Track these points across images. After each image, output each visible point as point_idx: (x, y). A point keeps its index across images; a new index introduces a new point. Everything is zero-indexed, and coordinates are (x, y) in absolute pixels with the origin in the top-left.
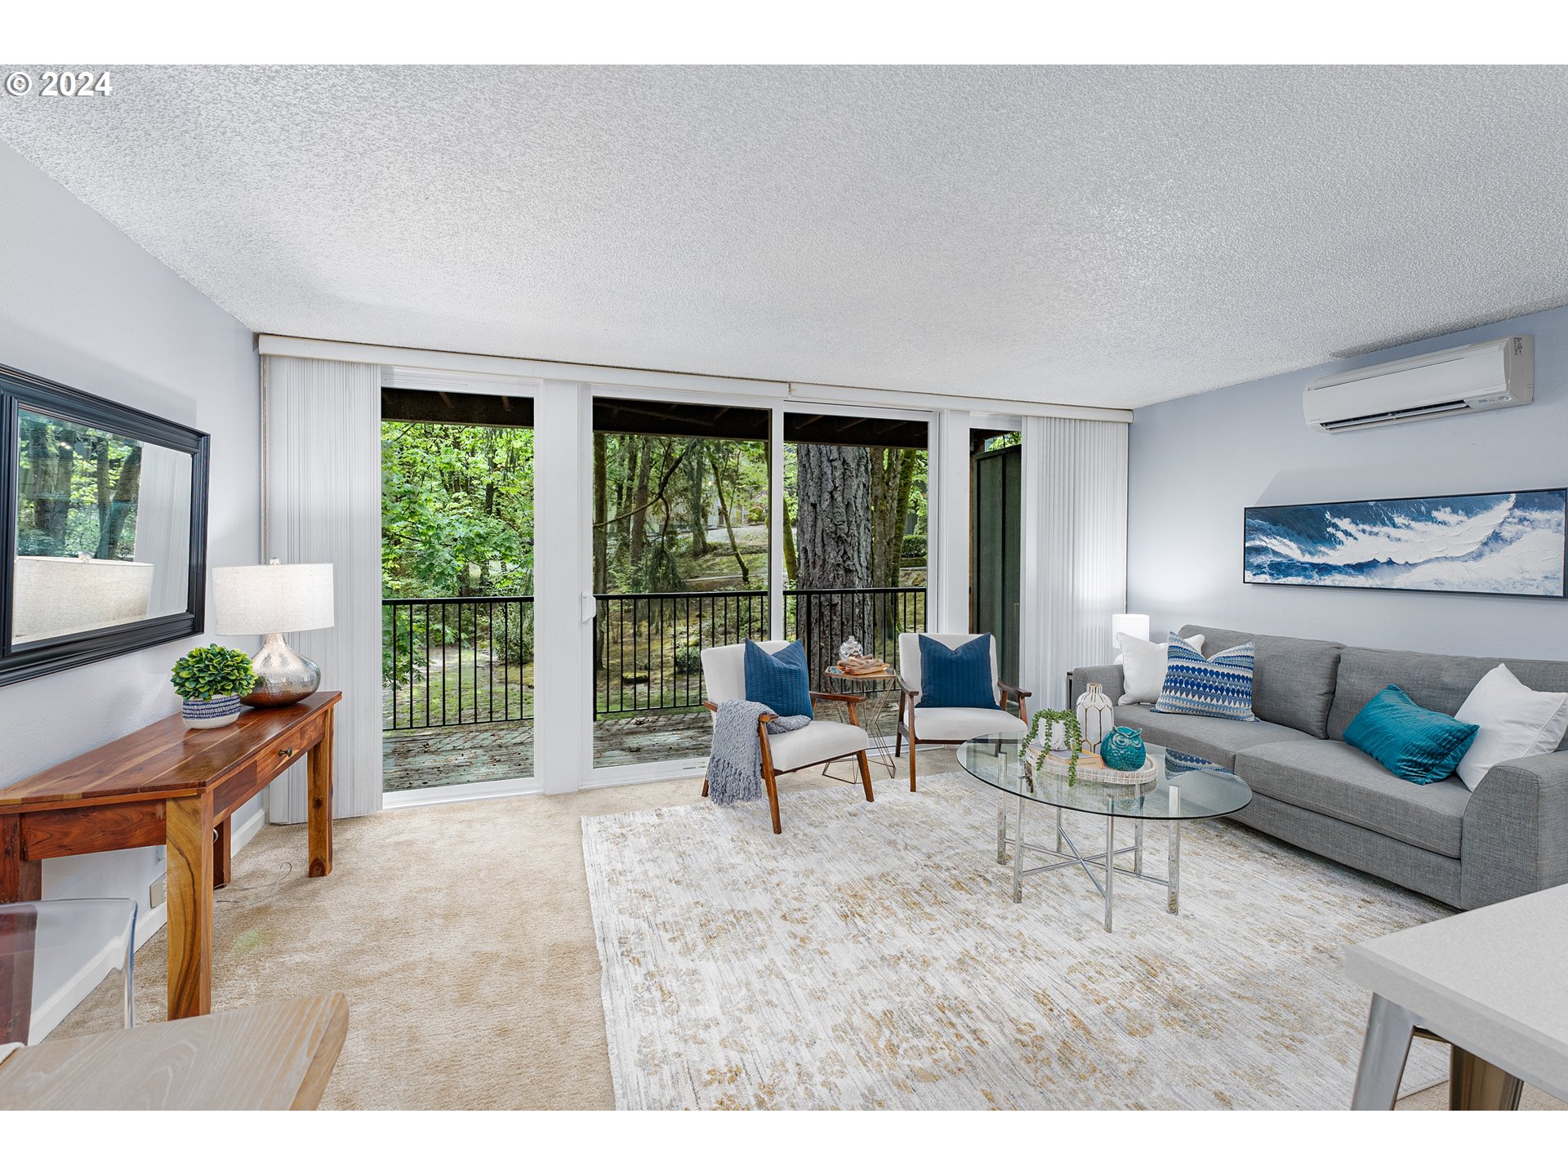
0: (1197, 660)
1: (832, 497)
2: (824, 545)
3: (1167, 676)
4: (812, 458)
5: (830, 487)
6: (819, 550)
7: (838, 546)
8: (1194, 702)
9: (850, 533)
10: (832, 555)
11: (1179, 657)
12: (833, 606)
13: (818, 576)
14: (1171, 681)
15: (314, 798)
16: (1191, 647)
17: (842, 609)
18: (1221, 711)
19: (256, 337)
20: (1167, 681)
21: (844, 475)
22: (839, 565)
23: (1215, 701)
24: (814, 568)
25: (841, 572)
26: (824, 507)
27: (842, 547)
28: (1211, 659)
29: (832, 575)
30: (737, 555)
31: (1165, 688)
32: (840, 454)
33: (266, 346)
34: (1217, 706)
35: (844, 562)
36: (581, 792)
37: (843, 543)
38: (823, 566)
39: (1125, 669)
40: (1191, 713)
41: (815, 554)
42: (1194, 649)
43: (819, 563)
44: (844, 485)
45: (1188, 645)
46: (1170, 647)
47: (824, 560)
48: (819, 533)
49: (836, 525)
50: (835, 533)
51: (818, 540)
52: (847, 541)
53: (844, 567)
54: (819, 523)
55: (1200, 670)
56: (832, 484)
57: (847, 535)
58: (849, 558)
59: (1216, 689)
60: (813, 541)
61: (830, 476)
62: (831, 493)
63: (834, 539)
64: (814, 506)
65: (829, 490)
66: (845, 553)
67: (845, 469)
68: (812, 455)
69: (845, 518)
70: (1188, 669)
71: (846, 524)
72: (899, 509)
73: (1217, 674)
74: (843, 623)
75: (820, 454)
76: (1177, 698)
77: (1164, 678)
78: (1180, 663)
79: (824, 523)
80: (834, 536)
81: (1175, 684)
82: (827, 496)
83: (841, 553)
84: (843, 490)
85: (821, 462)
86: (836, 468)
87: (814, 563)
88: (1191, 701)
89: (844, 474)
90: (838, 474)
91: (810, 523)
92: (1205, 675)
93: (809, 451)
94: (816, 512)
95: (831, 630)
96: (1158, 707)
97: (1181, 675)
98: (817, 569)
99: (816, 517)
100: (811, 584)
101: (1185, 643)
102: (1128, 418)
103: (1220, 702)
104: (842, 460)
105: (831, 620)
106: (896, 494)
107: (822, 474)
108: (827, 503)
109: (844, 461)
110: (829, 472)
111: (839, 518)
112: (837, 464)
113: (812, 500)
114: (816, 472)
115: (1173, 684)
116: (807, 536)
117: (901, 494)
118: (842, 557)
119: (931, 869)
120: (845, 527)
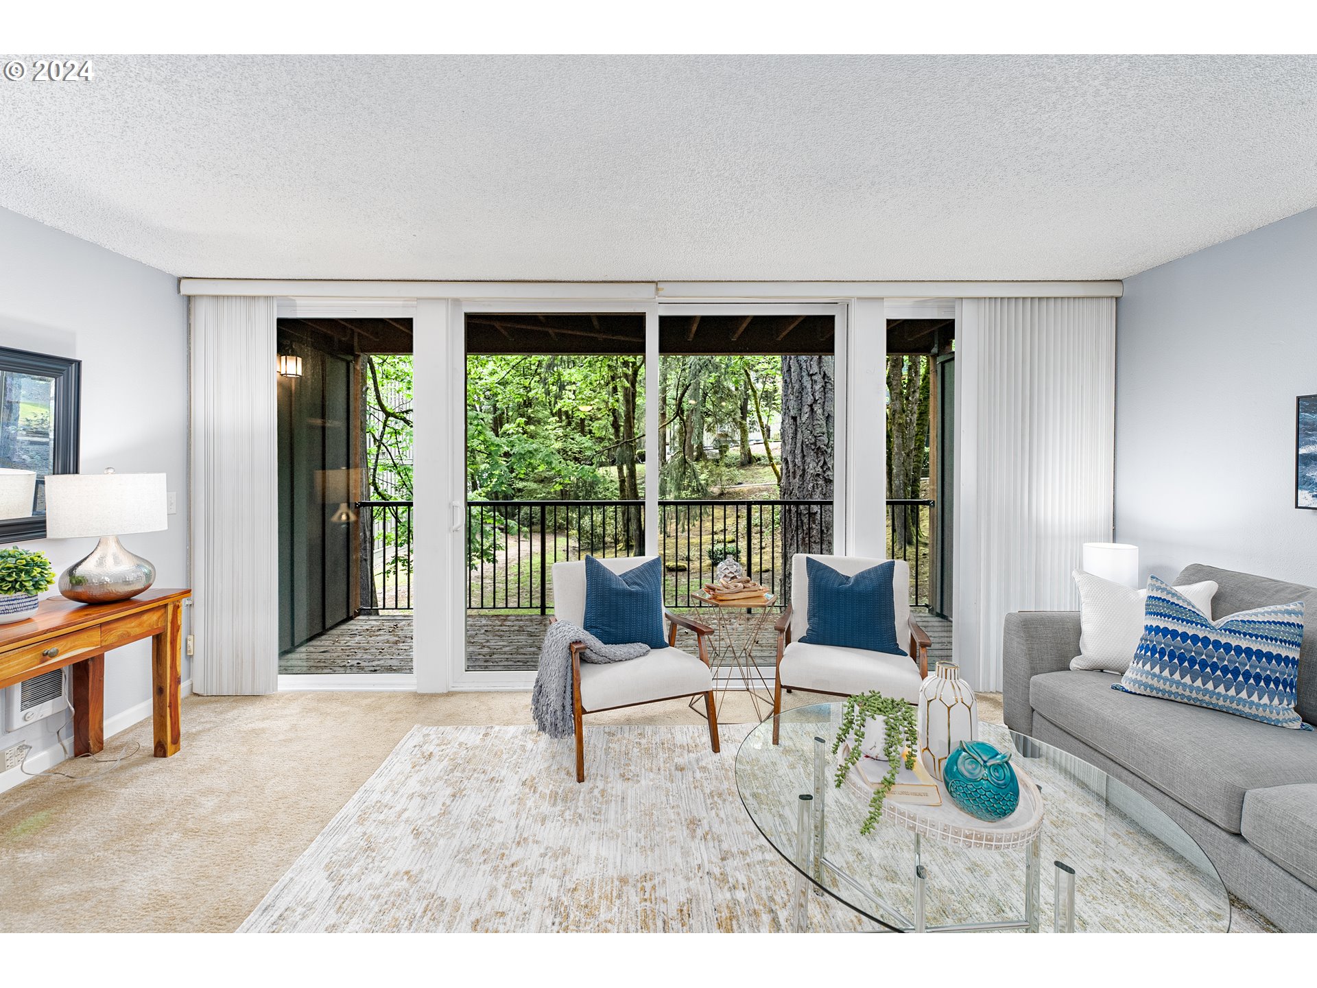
0: (1192, 622)
1: (812, 410)
2: (804, 456)
3: (1141, 640)
4: (793, 374)
5: (810, 400)
6: (798, 461)
7: (818, 457)
8: (1185, 685)
9: (830, 445)
10: (811, 465)
11: (1161, 615)
12: (811, 515)
13: (798, 485)
14: (1147, 647)
15: (157, 685)
16: (1185, 600)
17: (821, 518)
18: (1234, 705)
19: (179, 280)
20: (1141, 647)
21: (824, 389)
22: (818, 475)
23: (1221, 689)
24: (794, 478)
25: (821, 482)
26: (804, 419)
27: (822, 458)
28: (1221, 622)
29: (811, 485)
30: (773, 465)
31: (1136, 656)
32: (820, 368)
33: (187, 288)
34: (1226, 698)
35: (824, 472)
36: (450, 694)
37: (823, 454)
38: (803, 476)
39: (1083, 619)
40: (1179, 699)
41: (795, 465)
42: (1189, 604)
43: (799, 473)
44: (825, 398)
45: (1179, 598)
46: (1150, 597)
47: (804, 470)
48: (799, 445)
49: (815, 437)
50: (815, 444)
51: (798, 451)
52: (826, 452)
53: (824, 477)
54: (799, 436)
55: (1195, 639)
56: (812, 397)
57: (827, 446)
58: (829, 469)
59: (1225, 670)
60: (793, 452)
61: (810, 390)
62: (811, 406)
63: (813, 450)
64: (794, 418)
65: (809, 403)
66: (825, 463)
67: (826, 383)
68: (792, 370)
69: (825, 430)
70: (1174, 634)
71: (825, 435)
72: (919, 422)
73: (1228, 647)
74: (822, 531)
75: (801, 369)
76: (1154, 675)
77: (1137, 643)
78: (1162, 623)
79: (804, 436)
80: (813, 447)
81: (1153, 655)
82: (806, 409)
83: (822, 462)
84: (824, 402)
85: (802, 377)
86: (816, 382)
87: (794, 473)
88: (1178, 683)
89: (824, 387)
90: (817, 387)
91: (790, 435)
92: (1206, 646)
93: (790, 367)
94: (797, 425)
95: (809, 538)
96: (1124, 683)
97: (1161, 642)
98: (797, 479)
99: (796, 430)
100: (791, 493)
101: (1174, 595)
102: (1116, 291)
103: (1232, 692)
104: (822, 373)
105: (810, 529)
106: (916, 408)
107: (802, 388)
108: (807, 416)
109: (825, 374)
110: (809, 386)
111: (818, 430)
112: (818, 378)
113: (792, 413)
114: (797, 386)
115: (1149, 654)
116: (788, 448)
117: (923, 408)
118: (822, 467)
119: (712, 881)
120: (825, 438)
